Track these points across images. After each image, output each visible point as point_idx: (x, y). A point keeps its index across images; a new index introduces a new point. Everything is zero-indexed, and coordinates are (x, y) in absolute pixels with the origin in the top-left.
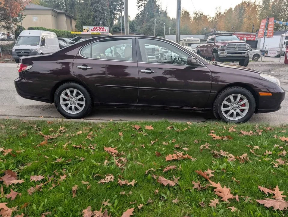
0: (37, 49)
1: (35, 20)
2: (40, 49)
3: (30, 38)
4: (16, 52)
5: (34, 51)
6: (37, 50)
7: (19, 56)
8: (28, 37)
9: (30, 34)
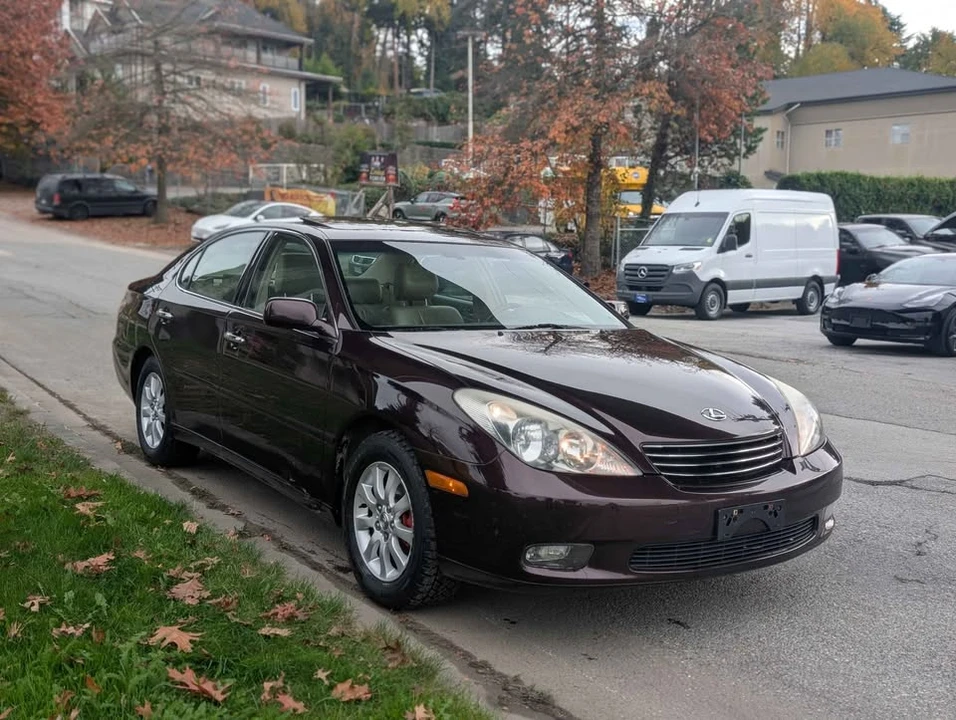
0: (697, 265)
1: (898, 140)
2: (711, 264)
3: (692, 220)
4: (626, 275)
5: (682, 270)
6: (694, 270)
7: (632, 288)
8: (688, 216)
9: (698, 204)
